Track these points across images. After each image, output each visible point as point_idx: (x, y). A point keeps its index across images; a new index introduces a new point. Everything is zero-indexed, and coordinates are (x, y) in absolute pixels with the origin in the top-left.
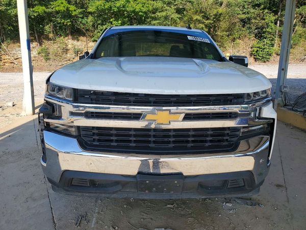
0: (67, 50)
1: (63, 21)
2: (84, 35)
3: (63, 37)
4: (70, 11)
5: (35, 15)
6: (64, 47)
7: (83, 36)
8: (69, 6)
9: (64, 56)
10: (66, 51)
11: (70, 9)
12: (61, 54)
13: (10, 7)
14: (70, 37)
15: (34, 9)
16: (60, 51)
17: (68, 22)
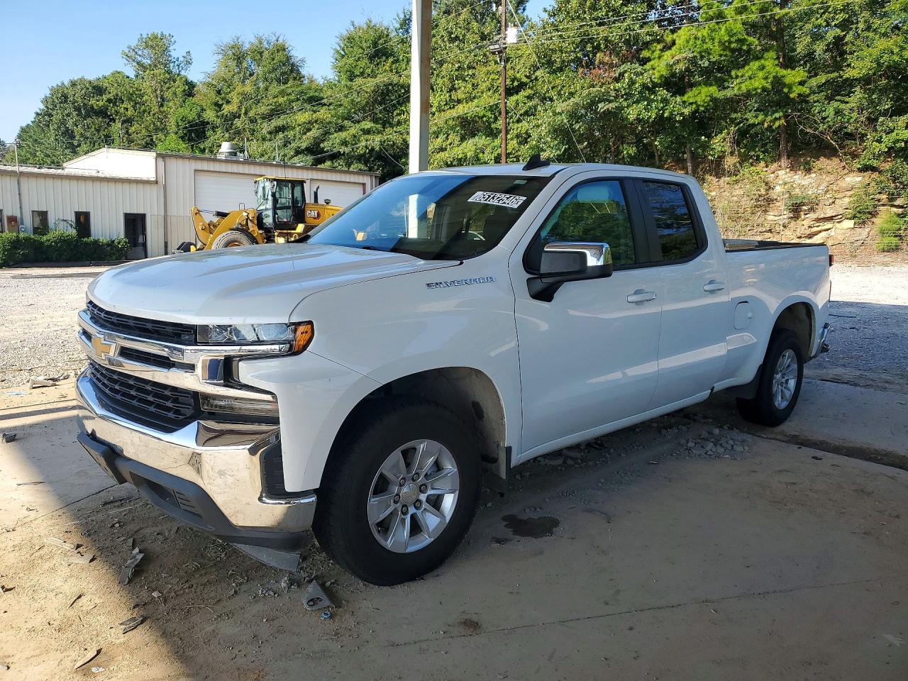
0: (770, 201)
1: (761, 117)
2: (830, 152)
3: (762, 164)
4: (784, 85)
5: (686, 111)
6: (763, 192)
7: (829, 157)
8: (783, 72)
9: (757, 219)
10: (766, 202)
11: (787, 81)
12: (748, 215)
13: (630, 101)
14: (784, 162)
15: (685, 98)
16: (747, 203)
17: (777, 119)
